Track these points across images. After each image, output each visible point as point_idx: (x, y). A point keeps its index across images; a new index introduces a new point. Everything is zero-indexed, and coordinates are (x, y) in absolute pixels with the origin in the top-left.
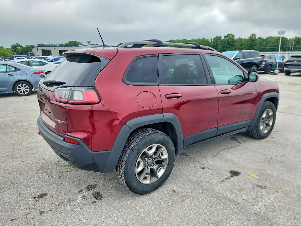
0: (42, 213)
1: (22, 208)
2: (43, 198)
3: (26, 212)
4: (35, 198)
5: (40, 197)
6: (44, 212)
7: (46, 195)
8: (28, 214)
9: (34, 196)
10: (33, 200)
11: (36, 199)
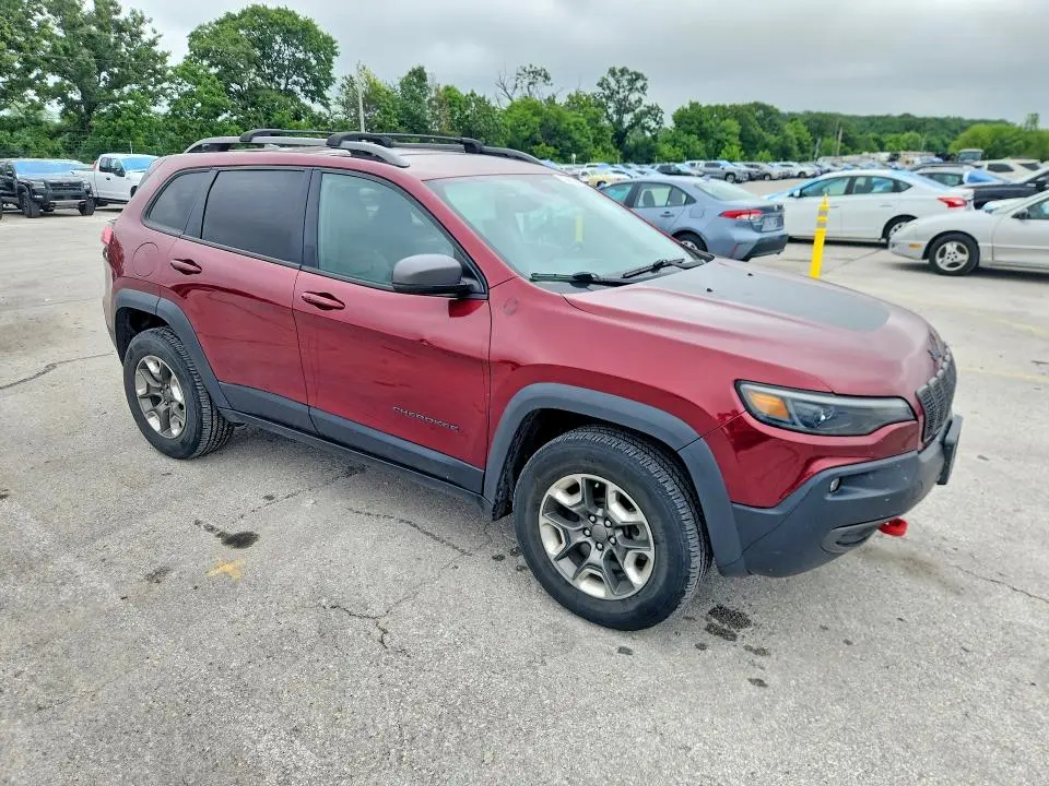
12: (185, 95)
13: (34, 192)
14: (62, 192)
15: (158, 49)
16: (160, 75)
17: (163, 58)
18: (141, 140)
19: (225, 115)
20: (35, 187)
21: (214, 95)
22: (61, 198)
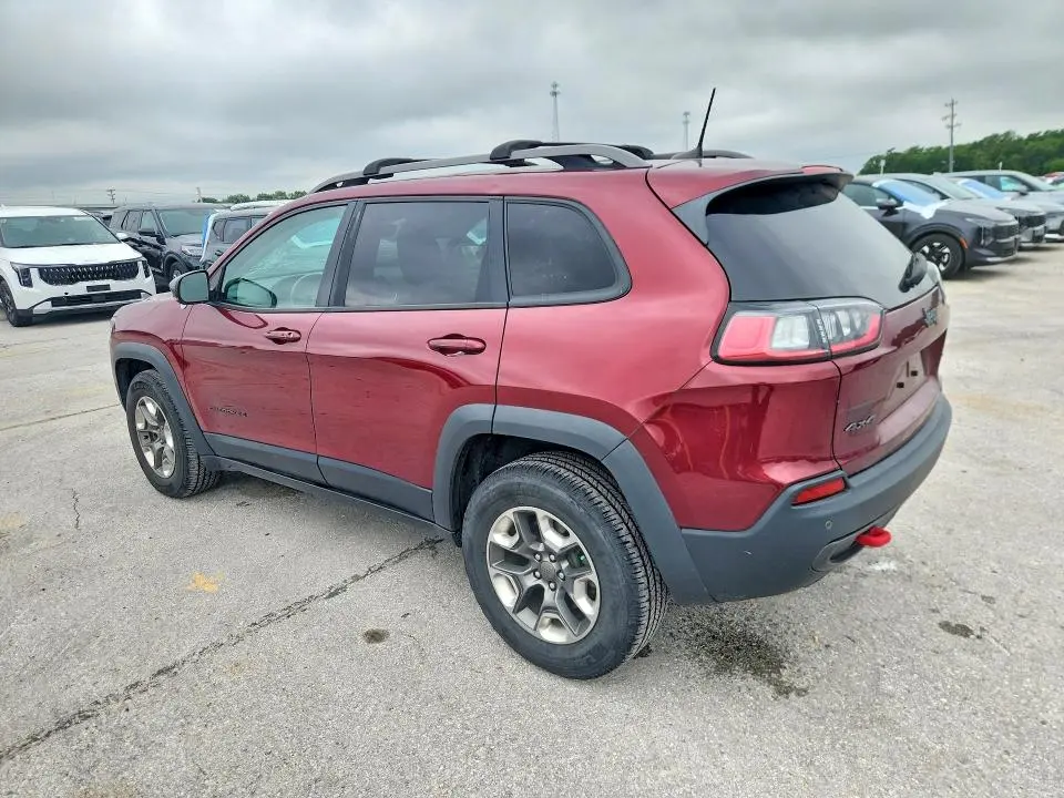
0: (988, 599)
1: (1029, 636)
2: (960, 622)
3: (1023, 624)
4: (978, 637)
5: (964, 631)
6: (983, 597)
7: (945, 626)
8: (1021, 616)
9: (978, 641)
10: (987, 637)
11: (979, 633)
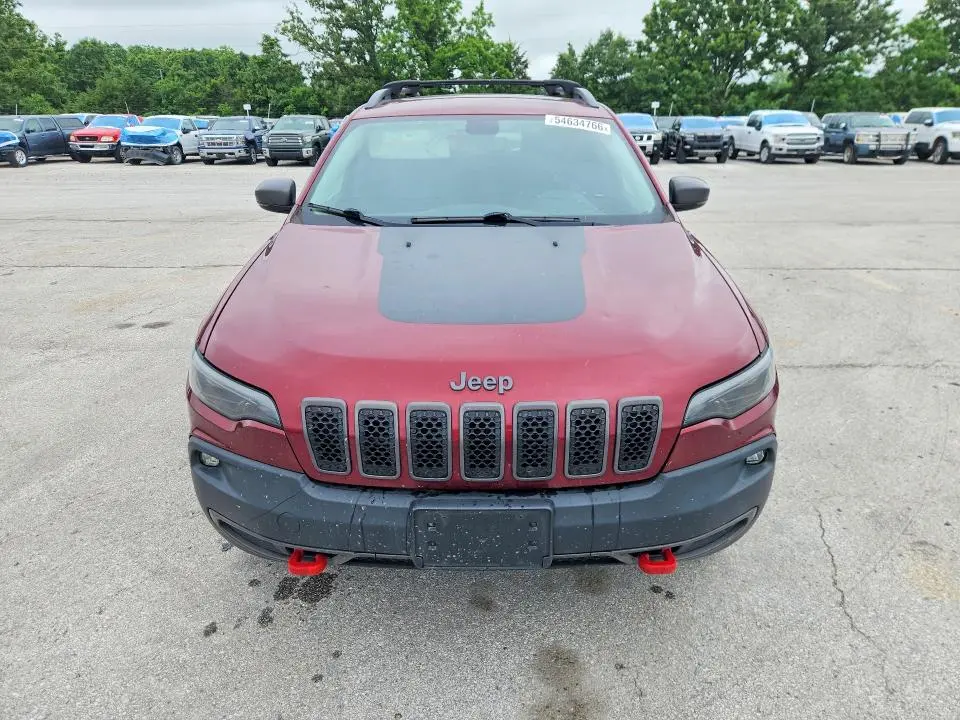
12: (905, 52)
13: (686, 143)
14: (705, 144)
15: (890, 10)
16: (887, 34)
17: (894, 16)
18: (844, 97)
19: (942, 69)
20: (687, 139)
21: (933, 49)
22: (704, 148)
